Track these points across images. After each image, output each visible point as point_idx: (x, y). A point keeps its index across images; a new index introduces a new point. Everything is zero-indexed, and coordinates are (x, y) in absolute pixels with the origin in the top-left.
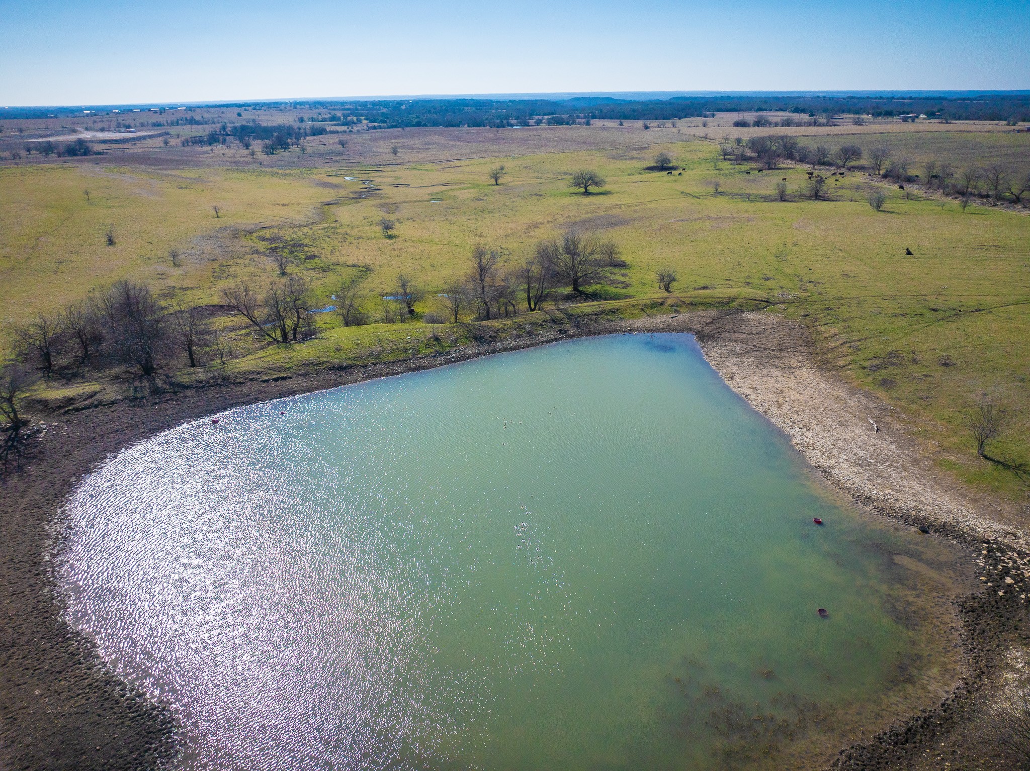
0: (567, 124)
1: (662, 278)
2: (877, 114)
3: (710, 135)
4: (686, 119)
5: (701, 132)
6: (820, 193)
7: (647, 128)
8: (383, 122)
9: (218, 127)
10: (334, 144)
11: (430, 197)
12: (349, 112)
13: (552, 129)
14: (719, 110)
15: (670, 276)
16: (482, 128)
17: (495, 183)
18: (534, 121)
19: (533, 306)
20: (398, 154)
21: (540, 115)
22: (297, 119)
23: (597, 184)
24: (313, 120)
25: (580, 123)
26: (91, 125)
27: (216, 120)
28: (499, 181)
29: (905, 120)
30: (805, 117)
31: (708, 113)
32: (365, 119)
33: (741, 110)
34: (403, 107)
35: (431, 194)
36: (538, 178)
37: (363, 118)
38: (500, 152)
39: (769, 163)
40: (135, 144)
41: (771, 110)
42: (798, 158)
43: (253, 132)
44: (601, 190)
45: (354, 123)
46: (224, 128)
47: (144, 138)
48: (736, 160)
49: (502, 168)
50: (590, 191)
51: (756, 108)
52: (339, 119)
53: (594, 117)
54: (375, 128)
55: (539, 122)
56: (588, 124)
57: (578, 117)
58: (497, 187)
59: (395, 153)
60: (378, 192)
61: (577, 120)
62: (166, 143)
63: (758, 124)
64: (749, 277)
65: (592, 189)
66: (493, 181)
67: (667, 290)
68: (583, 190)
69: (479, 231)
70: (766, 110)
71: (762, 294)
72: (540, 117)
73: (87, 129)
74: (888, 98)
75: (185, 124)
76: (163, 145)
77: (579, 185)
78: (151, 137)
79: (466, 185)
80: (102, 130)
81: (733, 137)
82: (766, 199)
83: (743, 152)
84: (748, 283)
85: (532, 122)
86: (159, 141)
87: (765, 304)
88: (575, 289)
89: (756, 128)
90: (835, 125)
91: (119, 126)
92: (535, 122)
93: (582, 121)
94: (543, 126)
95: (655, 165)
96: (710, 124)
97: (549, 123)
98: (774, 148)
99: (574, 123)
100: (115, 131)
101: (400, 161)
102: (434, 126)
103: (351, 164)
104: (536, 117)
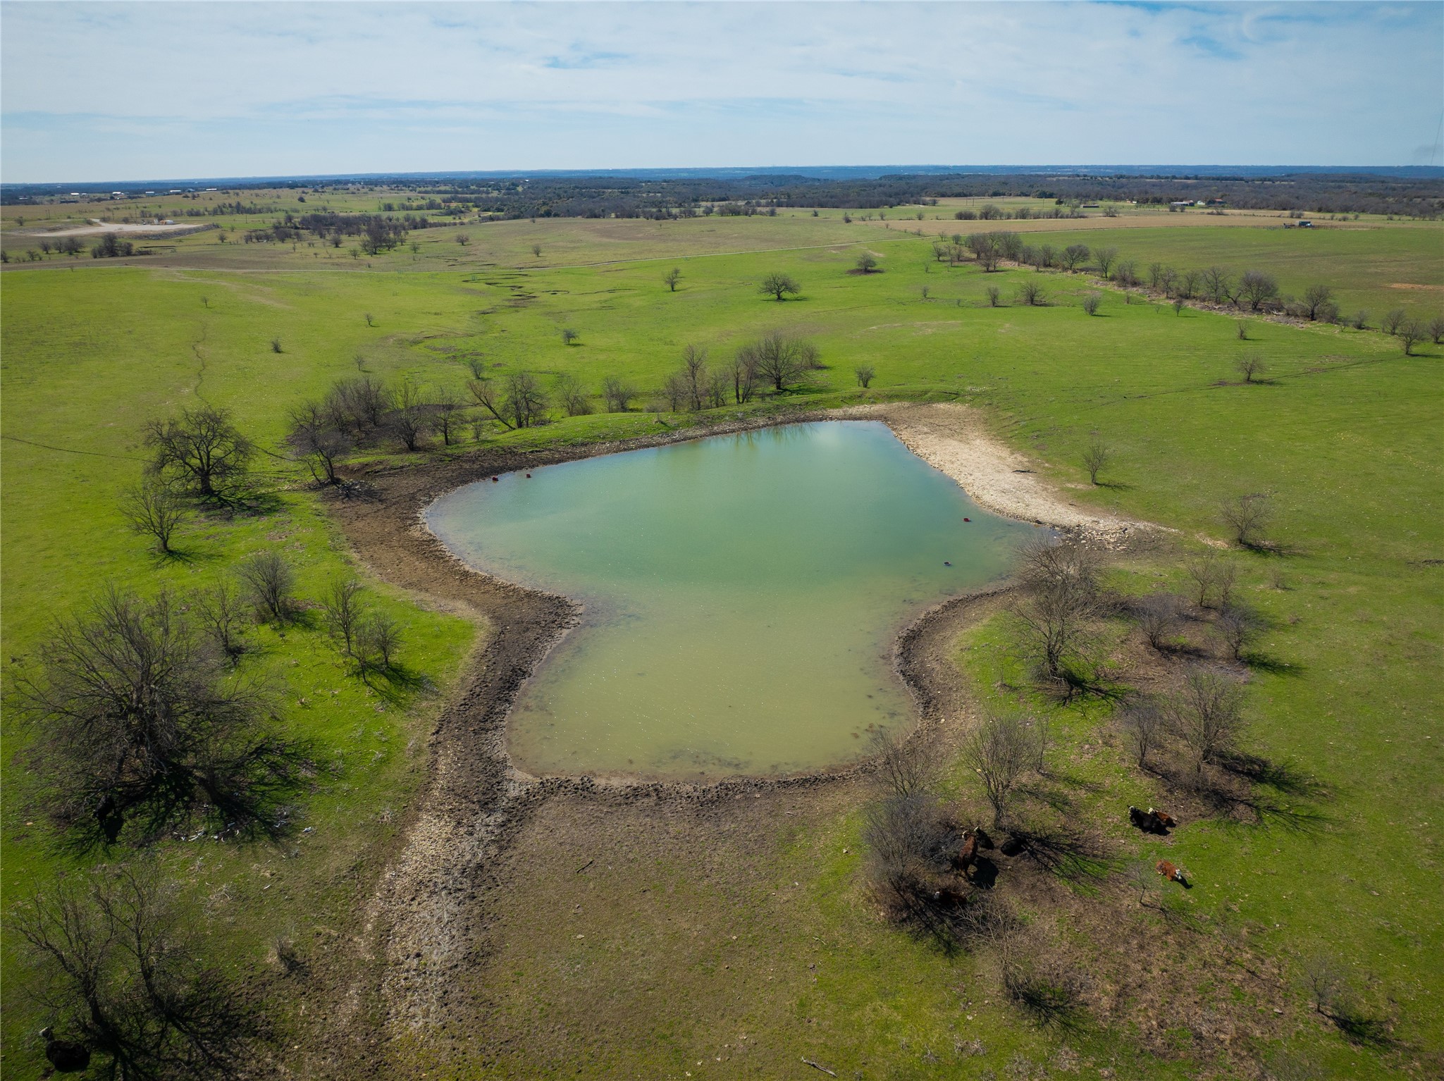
0: (746, 214)
1: (860, 375)
2: (1143, 201)
3: (924, 231)
4: (899, 207)
5: (914, 225)
6: (1036, 298)
7: (848, 221)
8: (499, 210)
9: (281, 216)
10: (449, 240)
11: (599, 305)
12: (449, 196)
13: (727, 222)
14: (943, 195)
15: (867, 373)
16: (634, 219)
17: (670, 289)
18: (702, 209)
19: (741, 401)
20: (540, 255)
21: (707, 201)
22: (382, 207)
23: (791, 290)
24: (404, 208)
25: (762, 214)
26: (108, 214)
27: (273, 208)
28: (676, 287)
29: (1173, 210)
30: (1050, 204)
31: (928, 199)
32: (474, 206)
33: (971, 195)
34: (520, 189)
35: (600, 302)
36: (720, 283)
37: (470, 204)
38: (668, 251)
39: (988, 265)
40: (180, 241)
41: (1010, 195)
42: (1021, 259)
43: (332, 224)
44: (796, 295)
45: (462, 212)
46: (289, 219)
47: (190, 231)
48: (952, 261)
49: (677, 272)
50: (784, 297)
51: (991, 192)
52: (439, 207)
53: (780, 205)
54: (491, 219)
55: (708, 212)
56: (773, 213)
57: (759, 205)
58: (676, 294)
59: (537, 253)
60: (533, 300)
61: (759, 209)
62: (222, 239)
63: (987, 215)
64: (943, 376)
65: (785, 295)
66: (668, 287)
67: (865, 386)
68: (775, 296)
69: (668, 340)
70: (1004, 195)
71: (954, 388)
72: (709, 204)
73: (104, 220)
74: (1167, 178)
75: (232, 213)
76: (220, 242)
77: (771, 291)
78: (197, 230)
79: (637, 292)
80: (126, 221)
81: (950, 234)
82: (977, 305)
83: (960, 251)
84: (942, 381)
85: (699, 211)
86: (213, 236)
87: (954, 396)
88: (778, 387)
89: (984, 221)
90: (1081, 217)
91: (143, 215)
92: (704, 212)
93: (764, 210)
94: (713, 217)
95: (857, 267)
96: (927, 215)
97: (722, 213)
98: (996, 247)
99: (754, 212)
100: (143, 223)
101: (546, 263)
102: (569, 216)
103: (485, 267)
104: (704, 204)
